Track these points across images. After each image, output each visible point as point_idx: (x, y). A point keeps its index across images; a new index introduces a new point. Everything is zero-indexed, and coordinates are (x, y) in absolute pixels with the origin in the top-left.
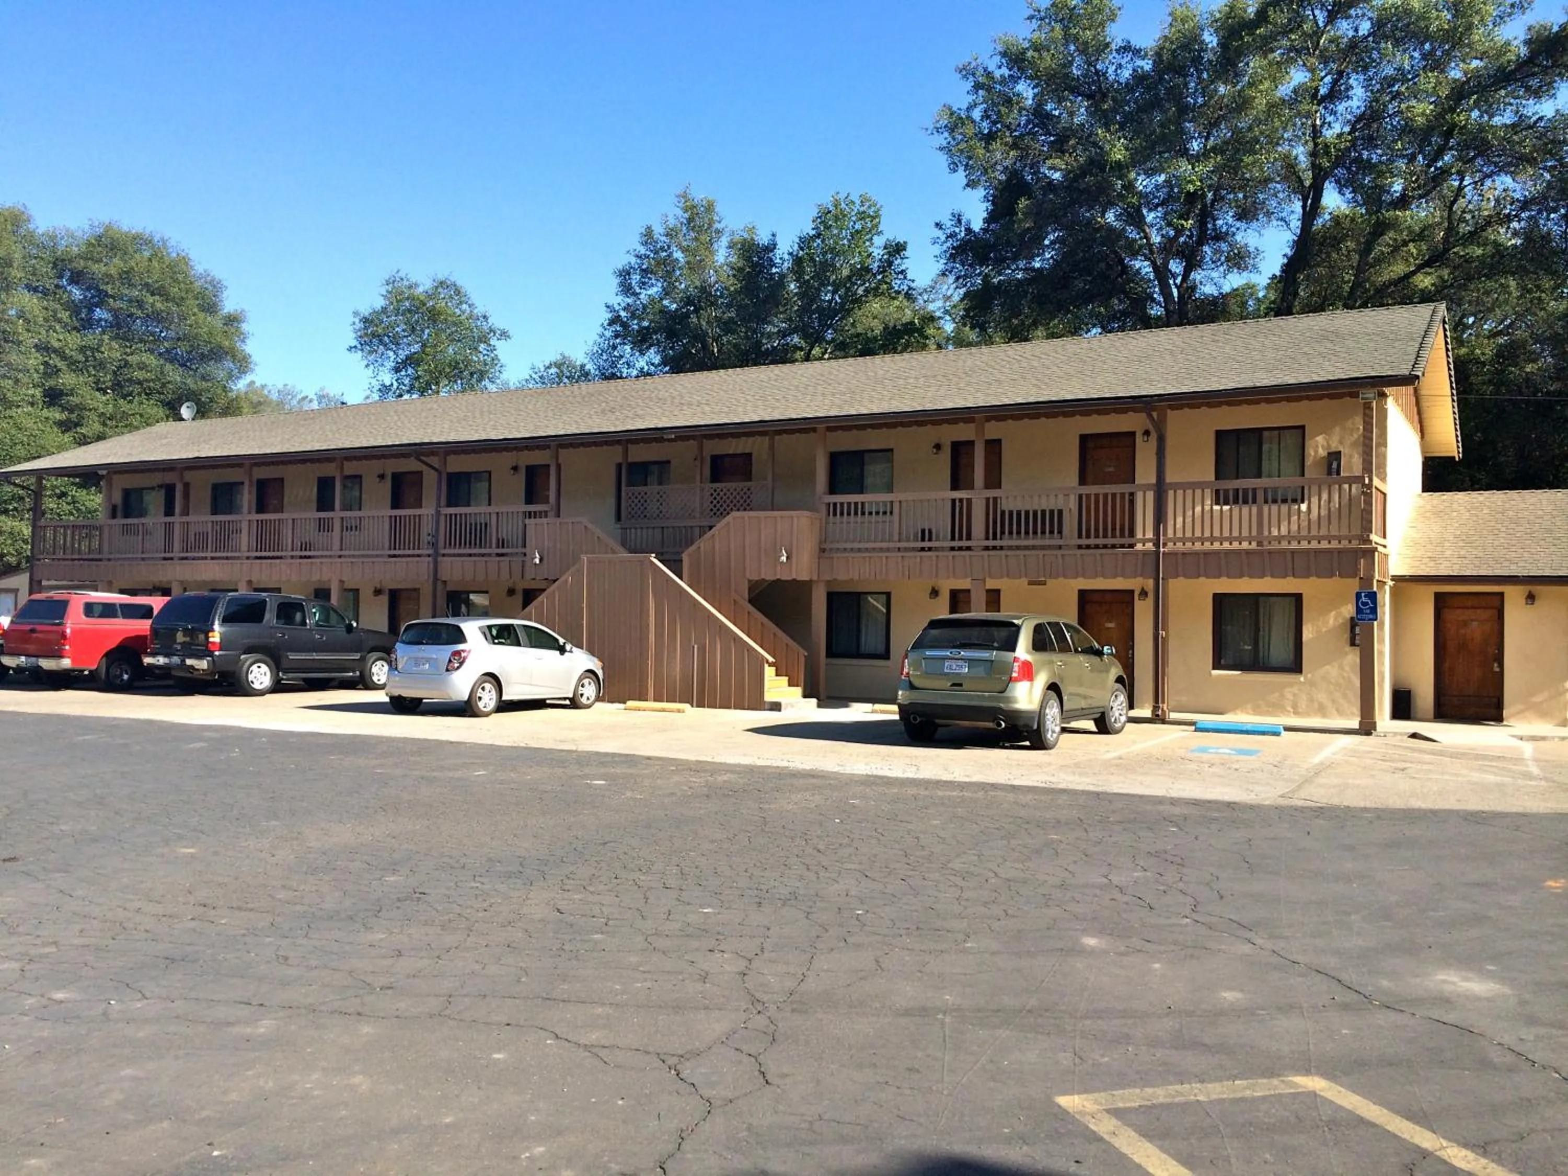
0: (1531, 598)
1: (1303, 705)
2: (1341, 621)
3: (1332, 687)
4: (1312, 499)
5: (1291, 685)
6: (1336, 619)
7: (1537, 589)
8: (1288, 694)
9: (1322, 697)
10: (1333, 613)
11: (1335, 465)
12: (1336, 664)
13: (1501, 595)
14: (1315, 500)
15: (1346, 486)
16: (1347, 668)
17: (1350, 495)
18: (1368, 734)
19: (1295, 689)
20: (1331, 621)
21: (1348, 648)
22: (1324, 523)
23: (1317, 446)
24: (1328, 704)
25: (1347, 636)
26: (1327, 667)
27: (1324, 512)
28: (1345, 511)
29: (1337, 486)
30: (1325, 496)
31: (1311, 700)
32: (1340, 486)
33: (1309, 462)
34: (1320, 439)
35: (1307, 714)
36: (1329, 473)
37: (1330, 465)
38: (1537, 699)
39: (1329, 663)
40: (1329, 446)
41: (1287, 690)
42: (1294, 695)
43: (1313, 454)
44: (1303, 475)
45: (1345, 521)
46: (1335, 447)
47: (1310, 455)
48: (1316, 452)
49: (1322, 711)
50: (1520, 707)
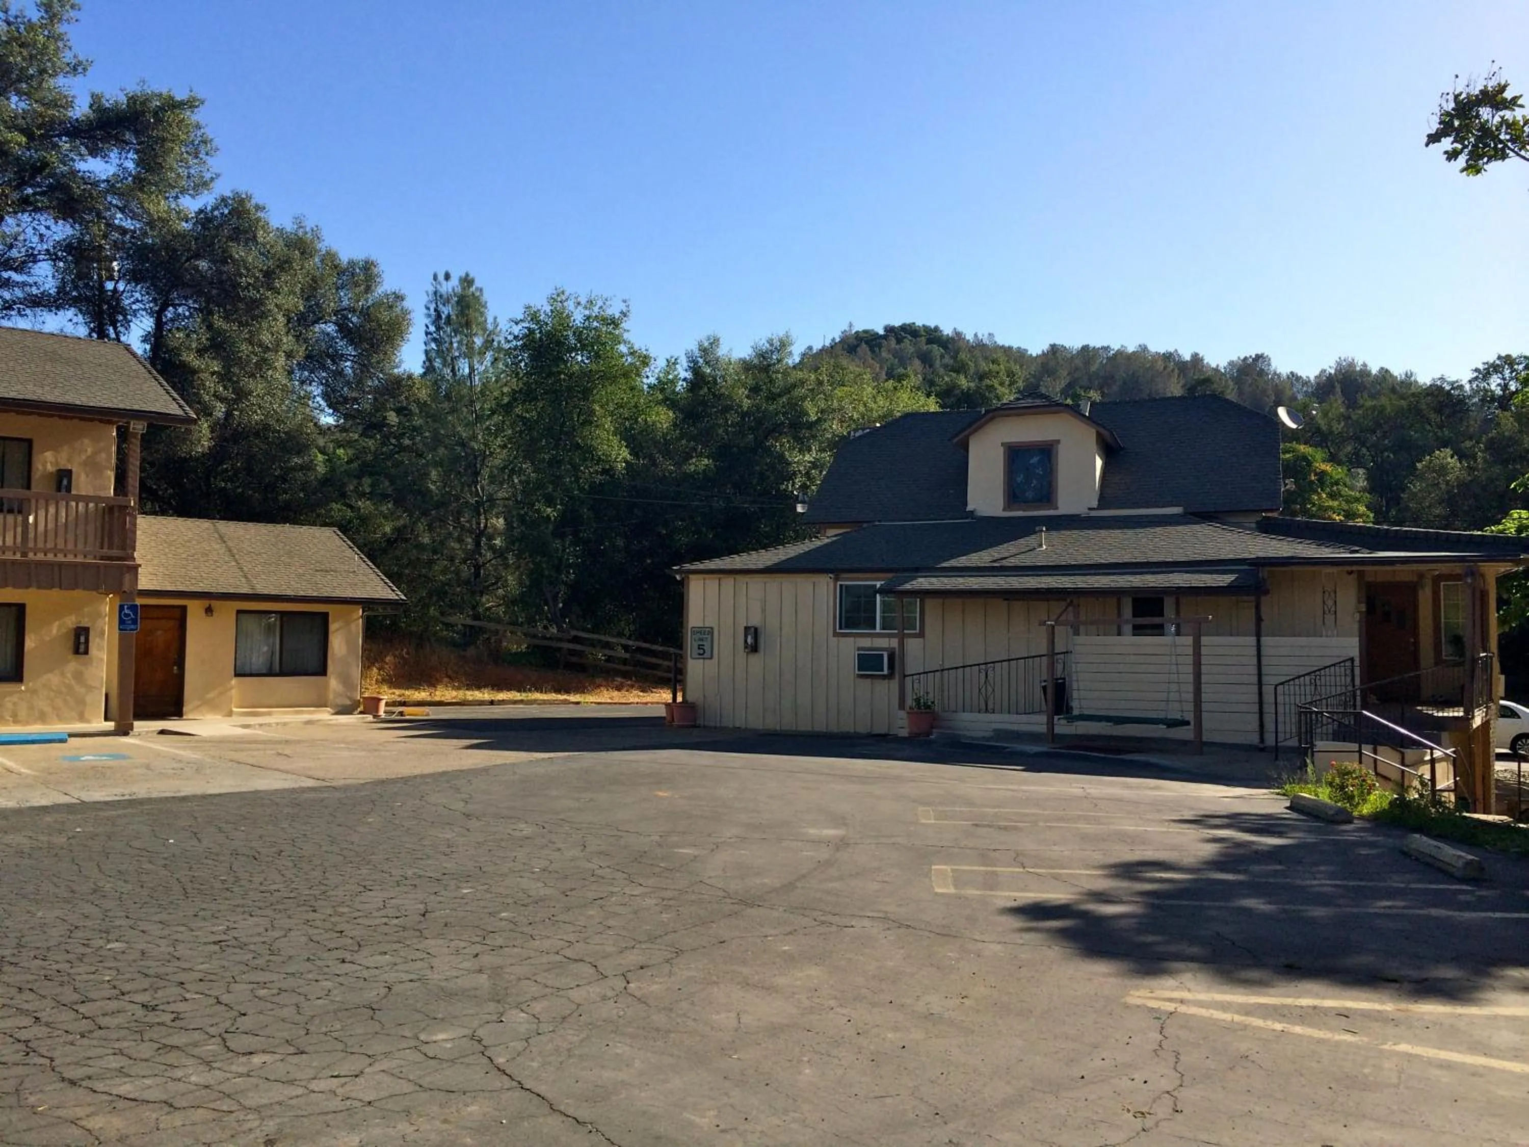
0: (209, 611)
1: (23, 714)
2: (64, 630)
3: (52, 694)
4: (39, 512)
5: (11, 694)
6: (59, 627)
7: (215, 604)
8: (8, 703)
9: (41, 703)
10: (57, 623)
11: (65, 482)
12: (57, 672)
13: (184, 609)
14: (42, 513)
15: (73, 504)
16: (69, 675)
17: (77, 512)
18: (126, 734)
19: (15, 698)
20: (54, 631)
21: (71, 656)
22: (51, 536)
23: (46, 462)
24: (48, 709)
25: (71, 644)
26: (50, 676)
27: (51, 526)
28: (71, 527)
29: (64, 503)
30: (52, 510)
31: (31, 708)
32: (67, 503)
33: (36, 475)
34: (49, 455)
35: (27, 723)
36: (59, 489)
37: (60, 483)
38: (211, 695)
39: (50, 671)
40: (57, 463)
41: (7, 699)
42: (14, 704)
43: (40, 467)
44: (29, 487)
45: (71, 537)
46: (64, 464)
47: (38, 469)
48: (44, 466)
49: (42, 718)
50: (198, 703)
